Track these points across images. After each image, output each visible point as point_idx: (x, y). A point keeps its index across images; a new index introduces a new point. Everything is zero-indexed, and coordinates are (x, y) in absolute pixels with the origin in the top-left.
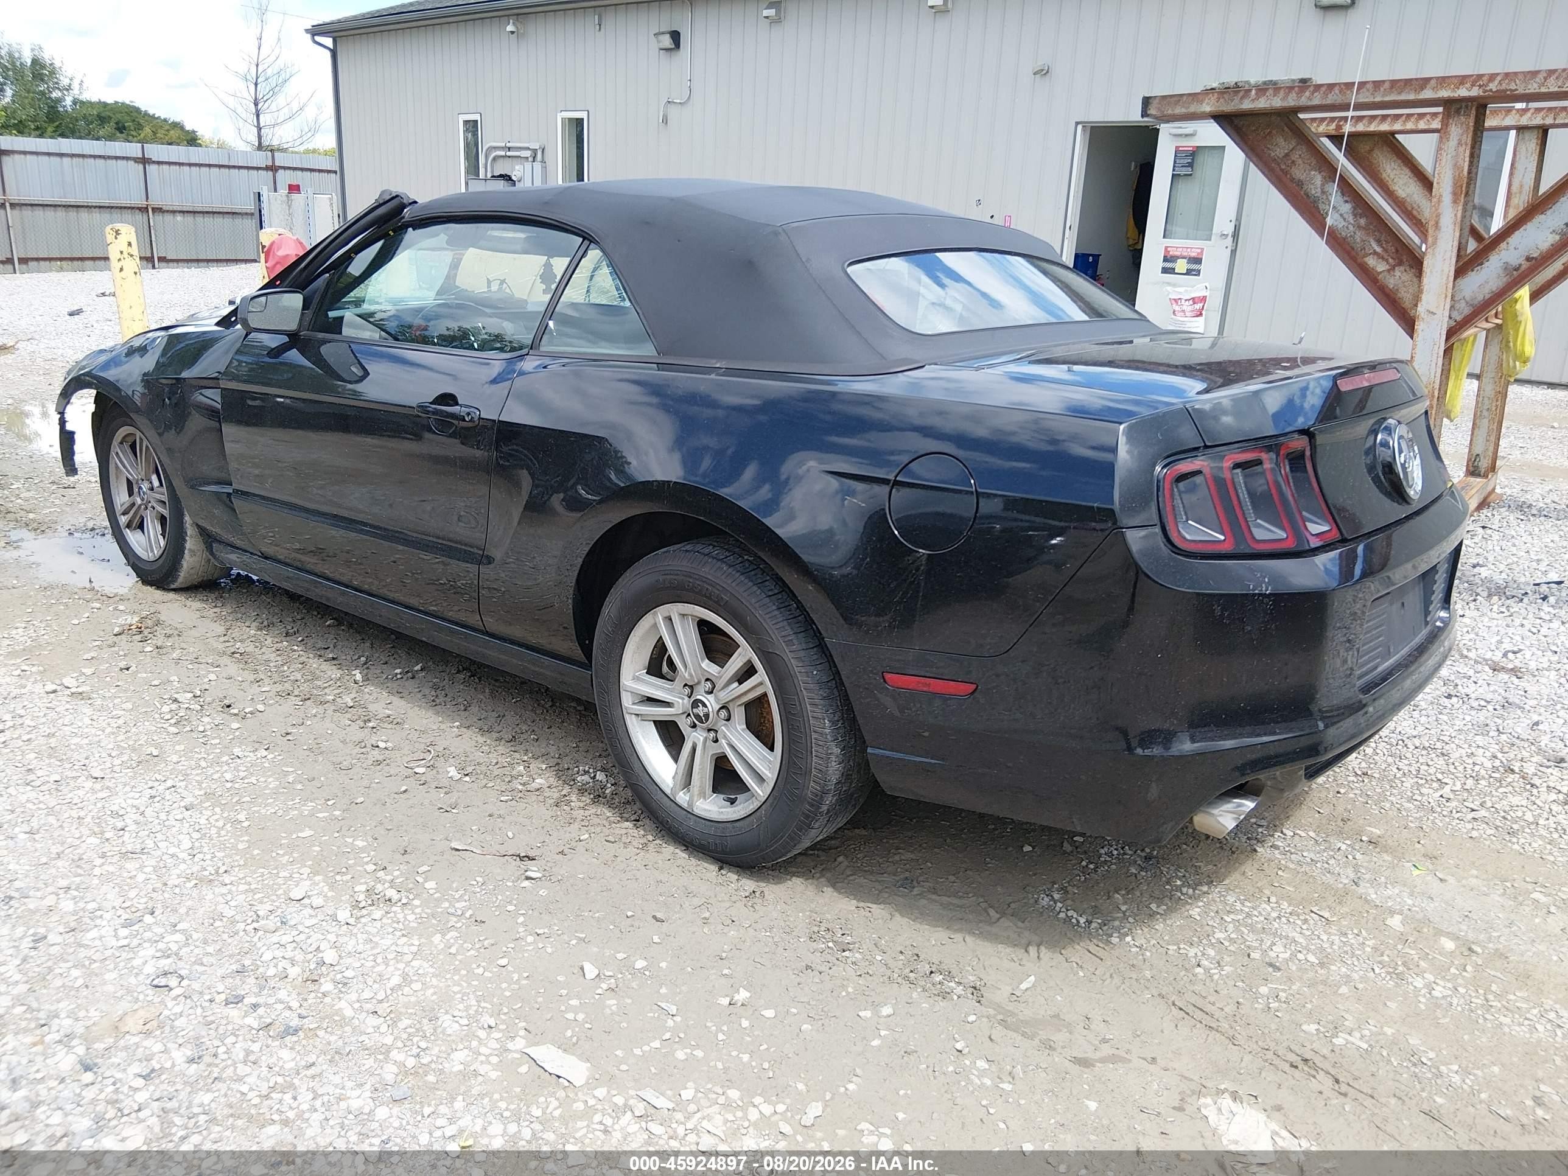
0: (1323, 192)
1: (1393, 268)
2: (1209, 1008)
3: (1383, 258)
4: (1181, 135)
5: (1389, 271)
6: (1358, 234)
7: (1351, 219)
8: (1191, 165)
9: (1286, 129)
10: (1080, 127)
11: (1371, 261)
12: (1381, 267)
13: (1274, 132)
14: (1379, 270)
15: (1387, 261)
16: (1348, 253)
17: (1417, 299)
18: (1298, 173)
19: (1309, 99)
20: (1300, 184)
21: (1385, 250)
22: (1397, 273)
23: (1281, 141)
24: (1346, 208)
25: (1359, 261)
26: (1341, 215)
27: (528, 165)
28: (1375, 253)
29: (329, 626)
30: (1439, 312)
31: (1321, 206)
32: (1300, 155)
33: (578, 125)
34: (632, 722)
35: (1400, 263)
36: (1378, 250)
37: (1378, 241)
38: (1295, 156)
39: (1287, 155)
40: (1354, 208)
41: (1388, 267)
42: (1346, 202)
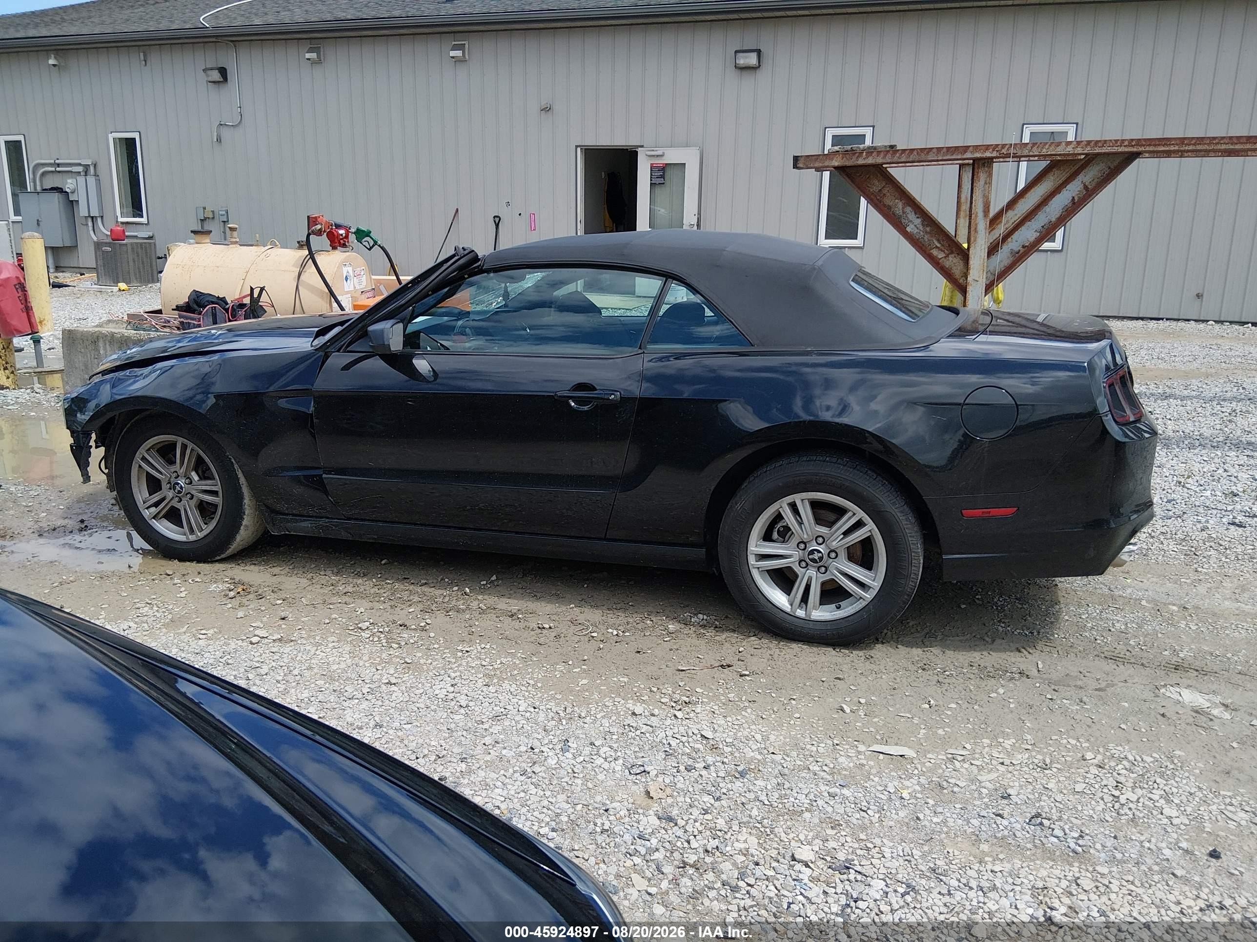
0: (904, 213)
1: (947, 256)
2: (1121, 656)
3: (942, 250)
4: (653, 156)
5: (945, 257)
6: (926, 237)
7: (921, 228)
8: (663, 176)
9: (879, 175)
10: (579, 149)
11: (935, 252)
12: (941, 255)
13: (872, 176)
14: (940, 257)
15: (944, 251)
16: (921, 248)
17: (966, 275)
18: (888, 201)
19: (899, 158)
20: (889, 208)
21: (943, 245)
22: (950, 259)
23: (876, 182)
24: (918, 221)
25: (928, 252)
26: (915, 226)
27: (81, 179)
28: (937, 247)
29: (384, 564)
30: (980, 280)
31: (903, 221)
32: (888, 190)
33: (129, 147)
34: (756, 574)
35: (952, 253)
36: (939, 245)
37: (938, 241)
38: (885, 191)
39: (880, 190)
40: (923, 221)
41: (944, 255)
42: (918, 218)
